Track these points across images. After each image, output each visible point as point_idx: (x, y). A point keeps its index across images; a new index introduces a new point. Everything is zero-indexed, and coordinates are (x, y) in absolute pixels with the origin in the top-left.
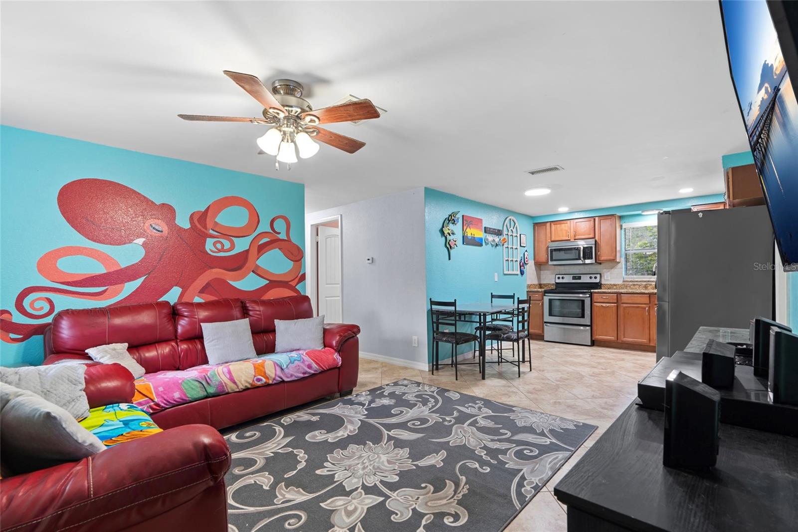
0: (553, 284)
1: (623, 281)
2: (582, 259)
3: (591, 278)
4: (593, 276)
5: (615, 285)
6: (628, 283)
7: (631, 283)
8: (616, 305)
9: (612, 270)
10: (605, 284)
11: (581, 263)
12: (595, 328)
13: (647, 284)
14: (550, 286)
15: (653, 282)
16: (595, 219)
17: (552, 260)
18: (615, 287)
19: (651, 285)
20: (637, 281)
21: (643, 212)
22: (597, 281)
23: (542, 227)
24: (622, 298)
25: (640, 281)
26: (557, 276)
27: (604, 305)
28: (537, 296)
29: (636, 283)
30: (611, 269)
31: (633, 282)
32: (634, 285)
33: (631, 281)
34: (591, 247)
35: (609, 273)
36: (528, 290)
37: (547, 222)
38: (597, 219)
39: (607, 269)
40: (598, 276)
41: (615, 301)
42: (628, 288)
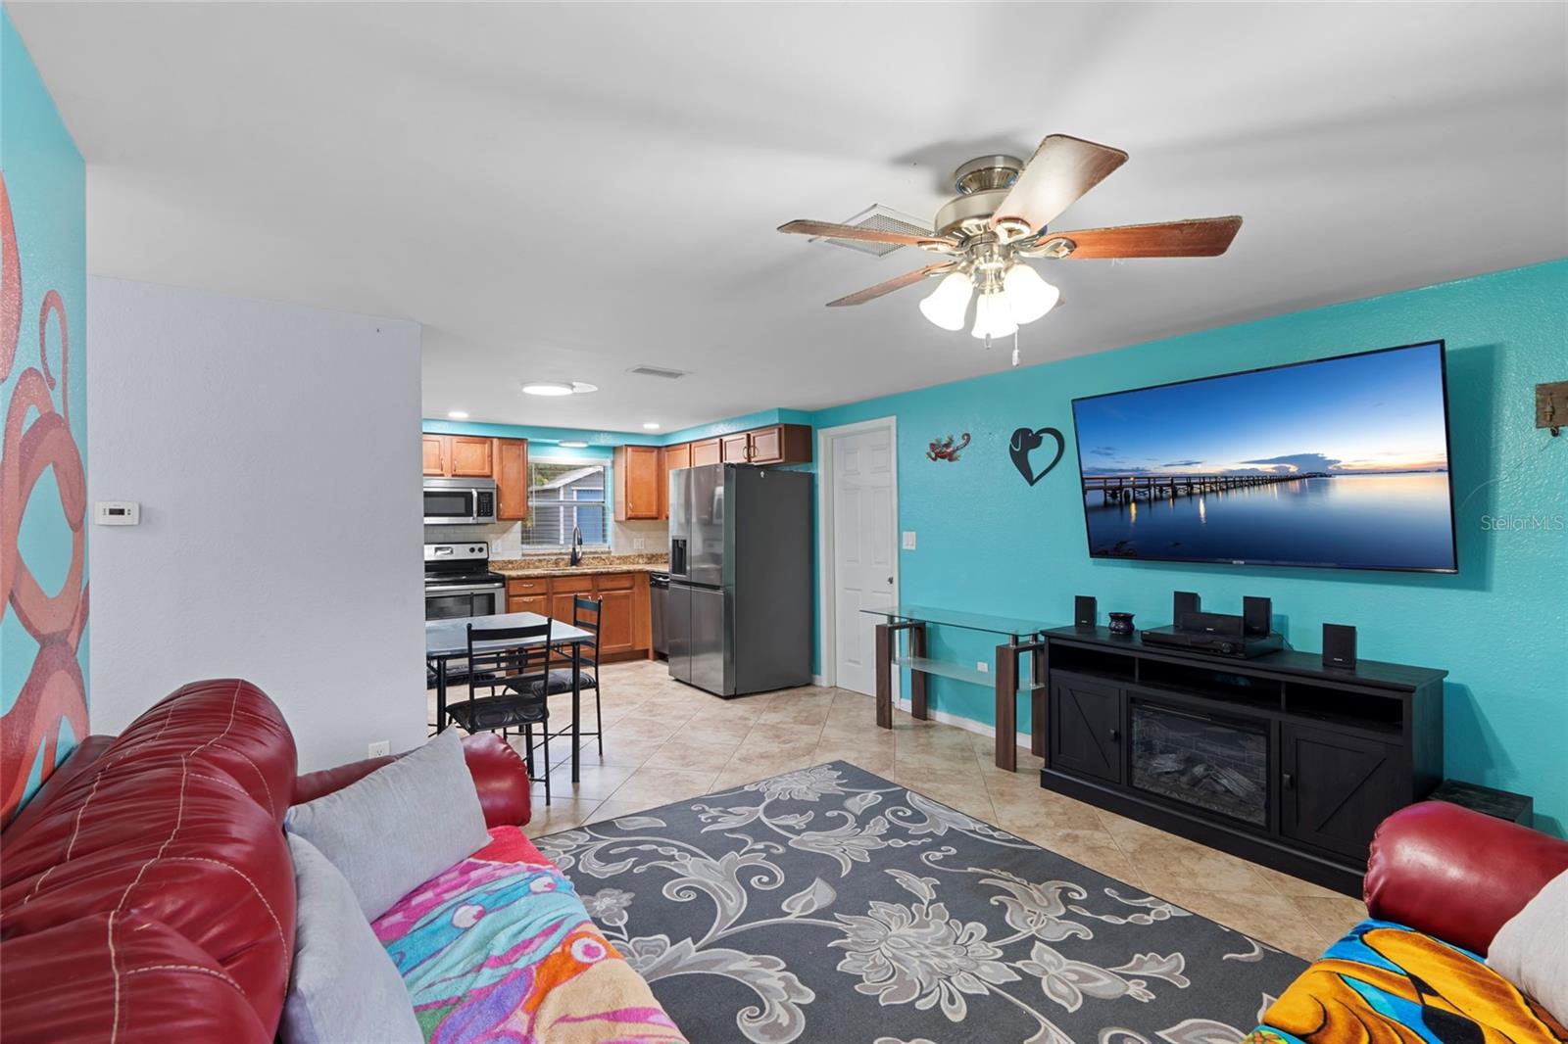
1: (523, 555)
2: (475, 515)
3: (472, 550)
4: (477, 546)
5: (510, 562)
6: (531, 558)
7: (536, 558)
8: (545, 597)
9: (505, 535)
10: (493, 562)
11: (475, 522)
13: (557, 559)
15: (565, 554)
16: (492, 442)
18: (510, 566)
19: (563, 559)
20: (544, 555)
22: (483, 555)
24: (555, 584)
25: (549, 555)
27: (526, 599)
29: (541, 558)
30: (504, 532)
32: (540, 561)
34: (491, 494)
35: (499, 541)
38: (495, 440)
39: (496, 533)
40: (484, 546)
41: (544, 591)
42: (531, 566)
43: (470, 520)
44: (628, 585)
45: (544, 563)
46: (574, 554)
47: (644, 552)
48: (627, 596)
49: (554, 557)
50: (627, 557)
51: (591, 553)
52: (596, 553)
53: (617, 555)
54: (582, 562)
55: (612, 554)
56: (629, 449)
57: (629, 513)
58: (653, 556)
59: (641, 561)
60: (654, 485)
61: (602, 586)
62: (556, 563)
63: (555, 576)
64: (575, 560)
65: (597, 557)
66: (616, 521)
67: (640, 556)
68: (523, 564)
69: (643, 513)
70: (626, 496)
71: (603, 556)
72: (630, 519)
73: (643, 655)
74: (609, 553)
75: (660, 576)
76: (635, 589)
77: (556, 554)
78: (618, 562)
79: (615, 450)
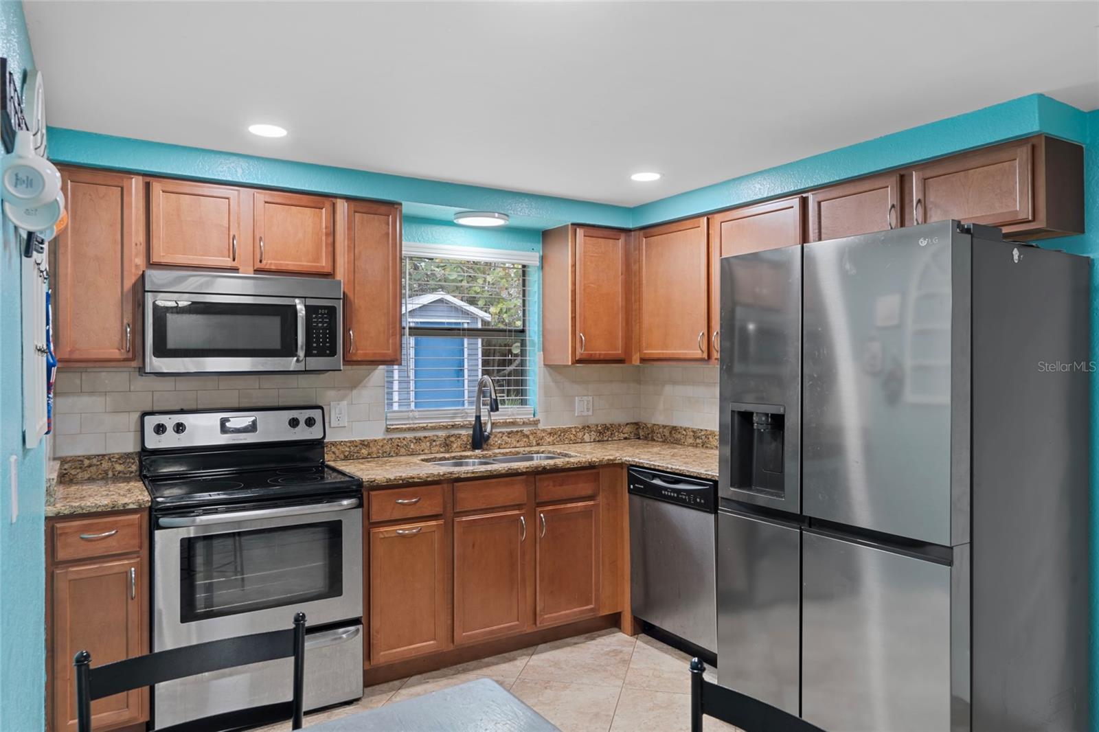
0: (125, 457)
1: (388, 430)
2: (301, 353)
3: (294, 423)
4: (302, 415)
5: (364, 444)
6: (401, 435)
7: (409, 435)
9: (355, 392)
10: (333, 444)
11: (301, 367)
12: (376, 623)
13: (449, 437)
14: (105, 465)
15: (463, 427)
16: (334, 205)
17: (162, 350)
18: (364, 452)
19: (459, 436)
20: (424, 429)
21: (460, 215)
23: (102, 189)
24: (460, 494)
25: (433, 428)
26: (151, 422)
27: (402, 529)
29: (421, 434)
30: (354, 388)
31: (414, 430)
32: (418, 440)
33: (410, 429)
34: (332, 311)
35: (345, 403)
36: (51, 511)
37: (130, 173)
38: (342, 206)
39: (338, 389)
40: (316, 414)
41: (437, 510)
42: (403, 450)
43: (291, 363)
45: (425, 445)
46: (478, 425)
47: (593, 421)
49: (442, 434)
50: (565, 431)
51: (506, 424)
52: (513, 424)
53: (548, 427)
54: (491, 441)
55: (541, 426)
56: (580, 232)
57: (579, 351)
58: (606, 428)
59: (587, 437)
60: (620, 300)
61: (544, 497)
62: (447, 445)
63: (458, 480)
64: (479, 439)
65: (516, 431)
66: (544, 365)
67: (586, 428)
68: (387, 448)
69: (601, 350)
70: (574, 319)
71: (526, 430)
72: (579, 361)
73: (613, 622)
74: (536, 423)
75: (654, 476)
76: (601, 499)
77: (446, 428)
78: (550, 439)
79: (546, 236)
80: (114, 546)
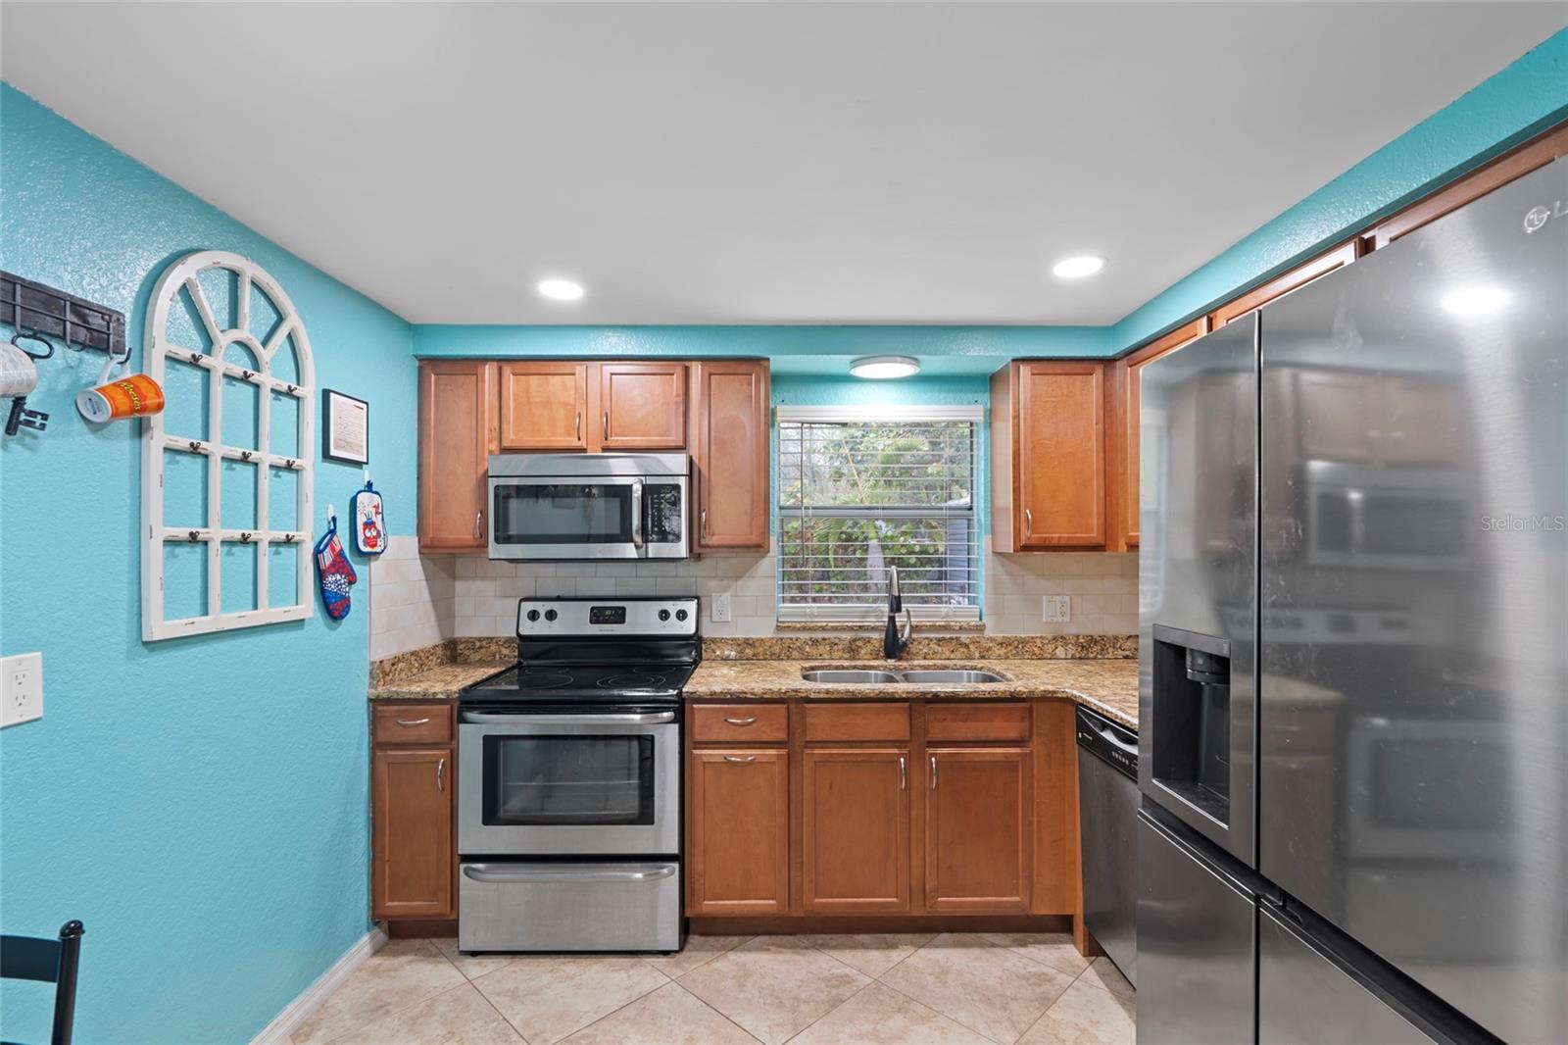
0: (509, 641)
1: (779, 628)
2: (638, 538)
3: (665, 616)
4: (672, 607)
5: (749, 643)
6: (793, 635)
7: (804, 636)
8: (783, 752)
9: (740, 582)
10: (713, 641)
11: (641, 554)
12: (697, 864)
13: (855, 640)
14: (494, 648)
15: (874, 629)
16: (687, 370)
17: (503, 538)
18: (749, 652)
19: (868, 641)
20: (824, 629)
22: (688, 627)
23: (461, 378)
25: (835, 629)
26: (528, 606)
28: (424, 724)
29: (819, 635)
30: (738, 577)
31: (810, 629)
32: (815, 642)
33: (804, 629)
34: (673, 490)
35: (728, 594)
36: (374, 693)
37: (485, 360)
38: (697, 370)
39: (722, 578)
40: (691, 607)
41: (781, 736)
42: (795, 654)
43: (629, 550)
44: (1013, 734)
45: (824, 649)
46: (892, 629)
47: (1071, 630)
48: (1009, 766)
49: (847, 636)
50: (1024, 642)
51: (935, 628)
52: (945, 628)
53: (999, 635)
54: (914, 648)
55: (988, 633)
56: (1025, 370)
57: (1025, 533)
58: (1092, 640)
59: (1060, 652)
60: (1095, 460)
61: (936, 734)
62: (852, 650)
63: (808, 700)
64: (894, 647)
65: (953, 640)
66: (995, 553)
67: (1059, 639)
68: (776, 649)
69: (1061, 533)
70: (1016, 489)
71: (964, 637)
72: (1027, 548)
73: (1062, 926)
74: (980, 629)
75: (1104, 727)
76: (1035, 746)
77: (851, 629)
78: (1002, 651)
79: (992, 382)
80: (425, 735)
